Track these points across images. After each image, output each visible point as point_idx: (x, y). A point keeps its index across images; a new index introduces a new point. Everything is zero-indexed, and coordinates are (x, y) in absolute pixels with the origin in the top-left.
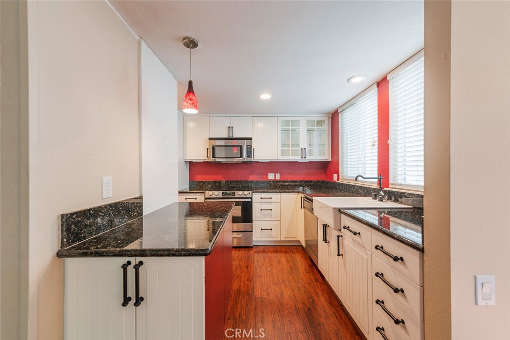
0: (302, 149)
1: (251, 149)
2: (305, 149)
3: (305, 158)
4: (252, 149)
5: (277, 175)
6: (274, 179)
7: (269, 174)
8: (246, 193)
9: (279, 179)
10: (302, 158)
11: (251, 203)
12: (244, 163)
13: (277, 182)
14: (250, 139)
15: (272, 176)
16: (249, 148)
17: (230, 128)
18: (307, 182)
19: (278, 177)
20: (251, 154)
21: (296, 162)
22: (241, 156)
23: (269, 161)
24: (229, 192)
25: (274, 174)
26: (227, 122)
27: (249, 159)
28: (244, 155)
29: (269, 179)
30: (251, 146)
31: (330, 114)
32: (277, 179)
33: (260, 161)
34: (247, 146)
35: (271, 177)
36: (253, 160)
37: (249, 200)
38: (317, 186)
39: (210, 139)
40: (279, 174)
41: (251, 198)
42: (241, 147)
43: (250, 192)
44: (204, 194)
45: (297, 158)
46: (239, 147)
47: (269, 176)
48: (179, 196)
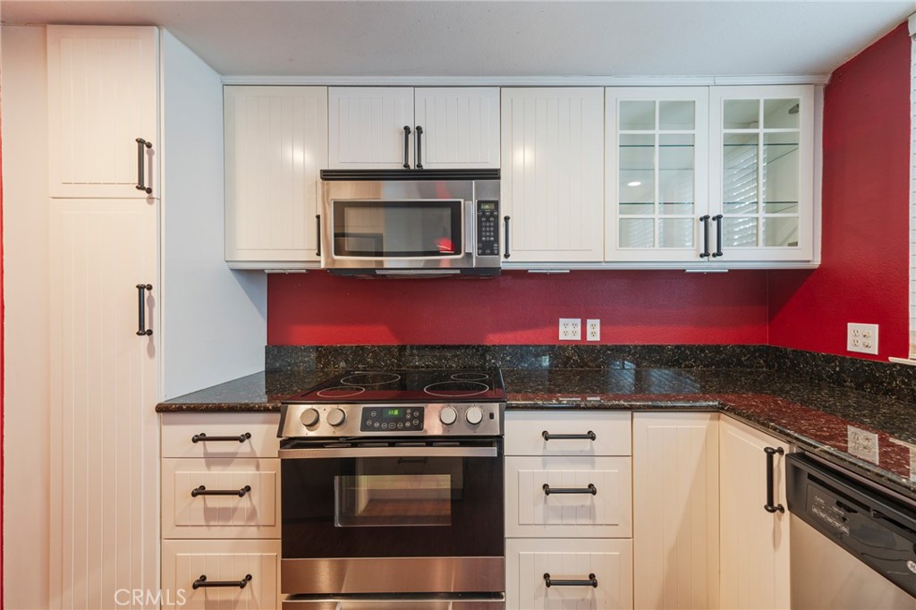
0: (705, 219)
1: (497, 218)
2: (718, 218)
3: (719, 253)
4: (502, 222)
5: (589, 322)
6: (578, 337)
7: (562, 321)
8: (474, 413)
9: (597, 338)
10: (706, 254)
11: (497, 464)
12: (471, 277)
13: (592, 348)
14: (494, 175)
15: (570, 328)
16: (490, 218)
17: (413, 134)
18: (702, 349)
19: (594, 331)
20: (497, 240)
21: (678, 275)
22: (456, 248)
23: (566, 269)
24: (393, 409)
25: (578, 321)
26: (400, 108)
27: (489, 261)
28: (470, 243)
29: (562, 337)
30: (497, 204)
31: (824, 74)
32: (590, 338)
33: (532, 268)
34: (480, 203)
35: (569, 330)
36: (503, 264)
37: (492, 452)
38: (740, 363)
39: (328, 175)
40: (597, 322)
41: (498, 441)
42: (455, 208)
43: (495, 408)
44: (278, 416)
45: (685, 255)
46: (447, 212)
47: (562, 329)
48: (162, 423)
